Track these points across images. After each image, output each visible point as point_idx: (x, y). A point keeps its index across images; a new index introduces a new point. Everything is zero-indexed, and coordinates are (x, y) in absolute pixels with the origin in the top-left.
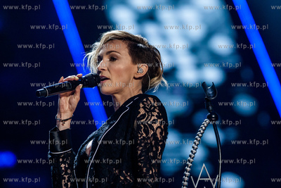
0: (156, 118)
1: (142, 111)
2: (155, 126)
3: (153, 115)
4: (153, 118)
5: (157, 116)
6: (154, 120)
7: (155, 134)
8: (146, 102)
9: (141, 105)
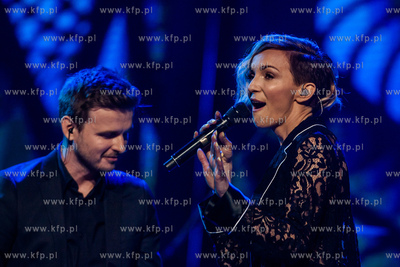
0: (317, 167)
1: (300, 158)
2: (314, 178)
3: (313, 163)
4: (313, 167)
5: (318, 164)
6: (314, 169)
7: (313, 189)
8: (306, 145)
9: (300, 151)
